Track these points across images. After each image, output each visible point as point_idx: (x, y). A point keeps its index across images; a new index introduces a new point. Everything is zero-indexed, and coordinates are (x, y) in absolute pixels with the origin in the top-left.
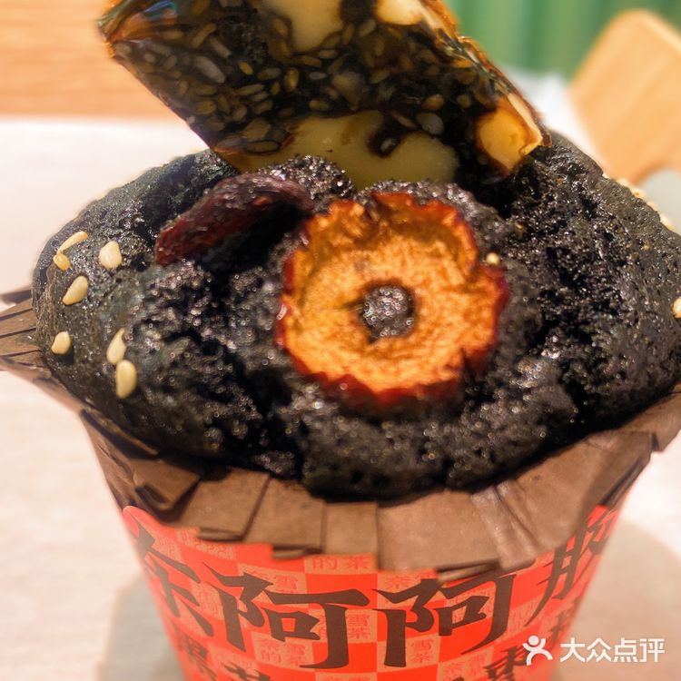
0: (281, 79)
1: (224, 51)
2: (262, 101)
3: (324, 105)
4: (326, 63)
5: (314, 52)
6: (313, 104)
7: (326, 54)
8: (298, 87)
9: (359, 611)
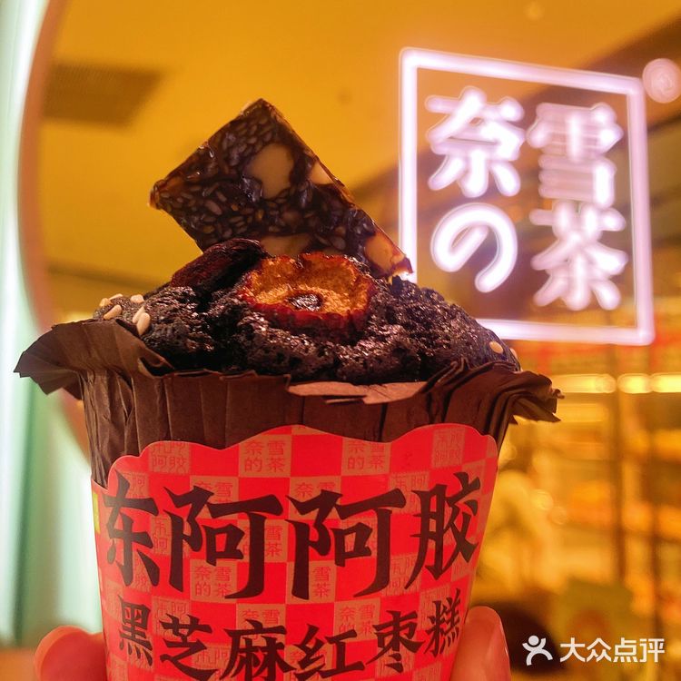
0: (253, 215)
1: (222, 198)
2: (241, 227)
3: (277, 230)
4: (280, 206)
5: (274, 200)
6: (271, 229)
7: (280, 201)
8: (263, 218)
9: (275, 521)
